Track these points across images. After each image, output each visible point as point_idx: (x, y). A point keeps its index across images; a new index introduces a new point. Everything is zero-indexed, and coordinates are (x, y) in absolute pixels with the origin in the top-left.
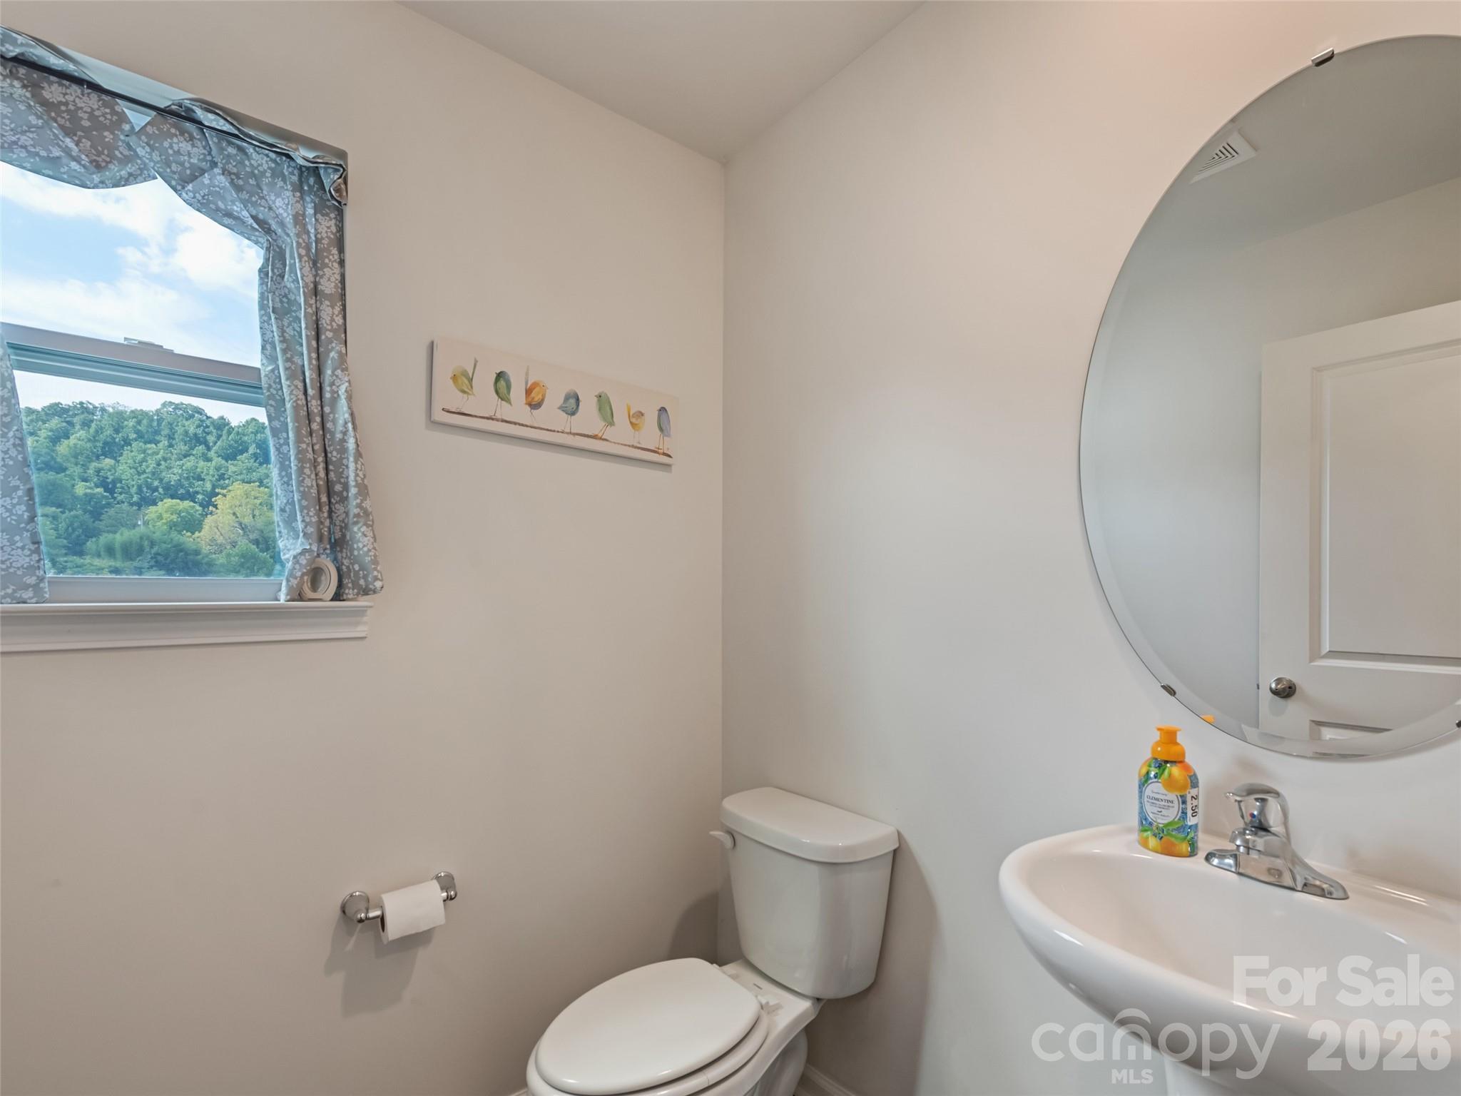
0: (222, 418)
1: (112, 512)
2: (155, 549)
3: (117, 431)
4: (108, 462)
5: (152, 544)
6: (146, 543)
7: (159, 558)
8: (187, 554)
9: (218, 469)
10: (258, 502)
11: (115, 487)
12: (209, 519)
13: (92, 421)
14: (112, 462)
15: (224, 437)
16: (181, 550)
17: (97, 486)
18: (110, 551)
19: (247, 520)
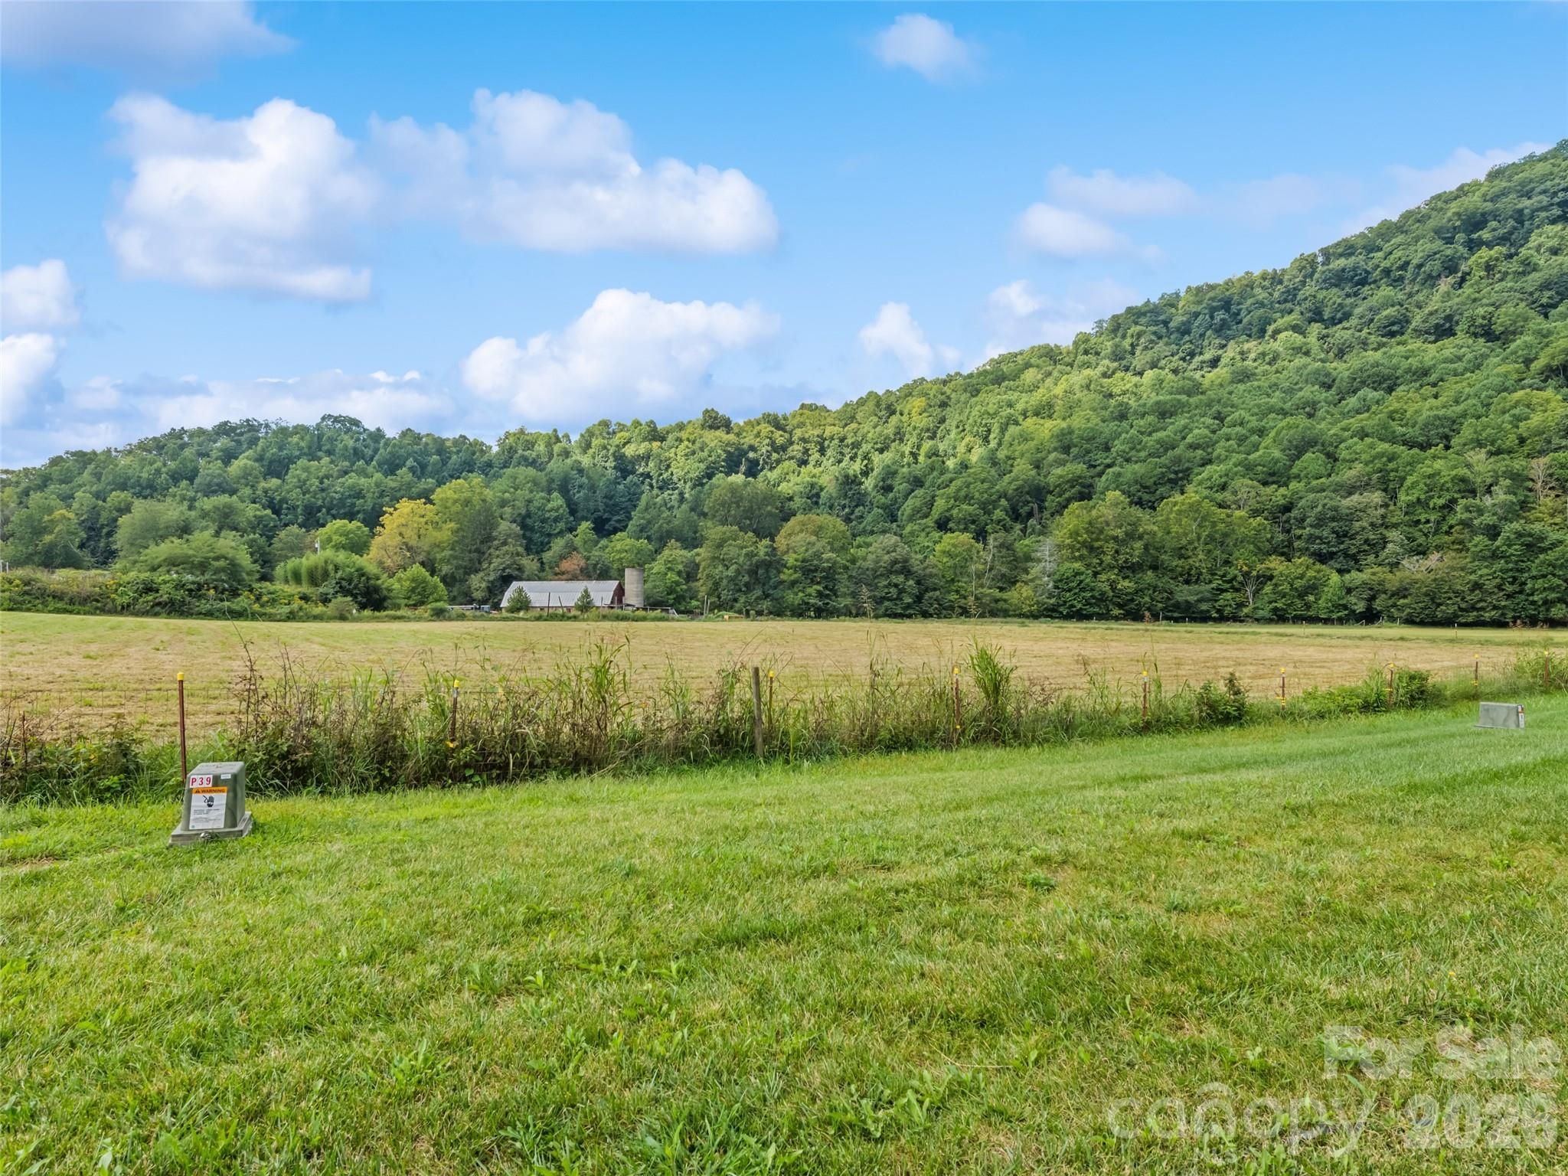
0: (379, 430)
1: (282, 534)
2: (339, 574)
3: (281, 449)
4: (274, 482)
5: (337, 568)
6: (331, 567)
7: (344, 583)
8: (368, 579)
9: (377, 485)
10: (423, 520)
11: (281, 508)
12: (378, 540)
13: (258, 439)
14: (279, 482)
15: (382, 451)
16: (363, 575)
17: (264, 508)
18: (297, 577)
19: (413, 542)
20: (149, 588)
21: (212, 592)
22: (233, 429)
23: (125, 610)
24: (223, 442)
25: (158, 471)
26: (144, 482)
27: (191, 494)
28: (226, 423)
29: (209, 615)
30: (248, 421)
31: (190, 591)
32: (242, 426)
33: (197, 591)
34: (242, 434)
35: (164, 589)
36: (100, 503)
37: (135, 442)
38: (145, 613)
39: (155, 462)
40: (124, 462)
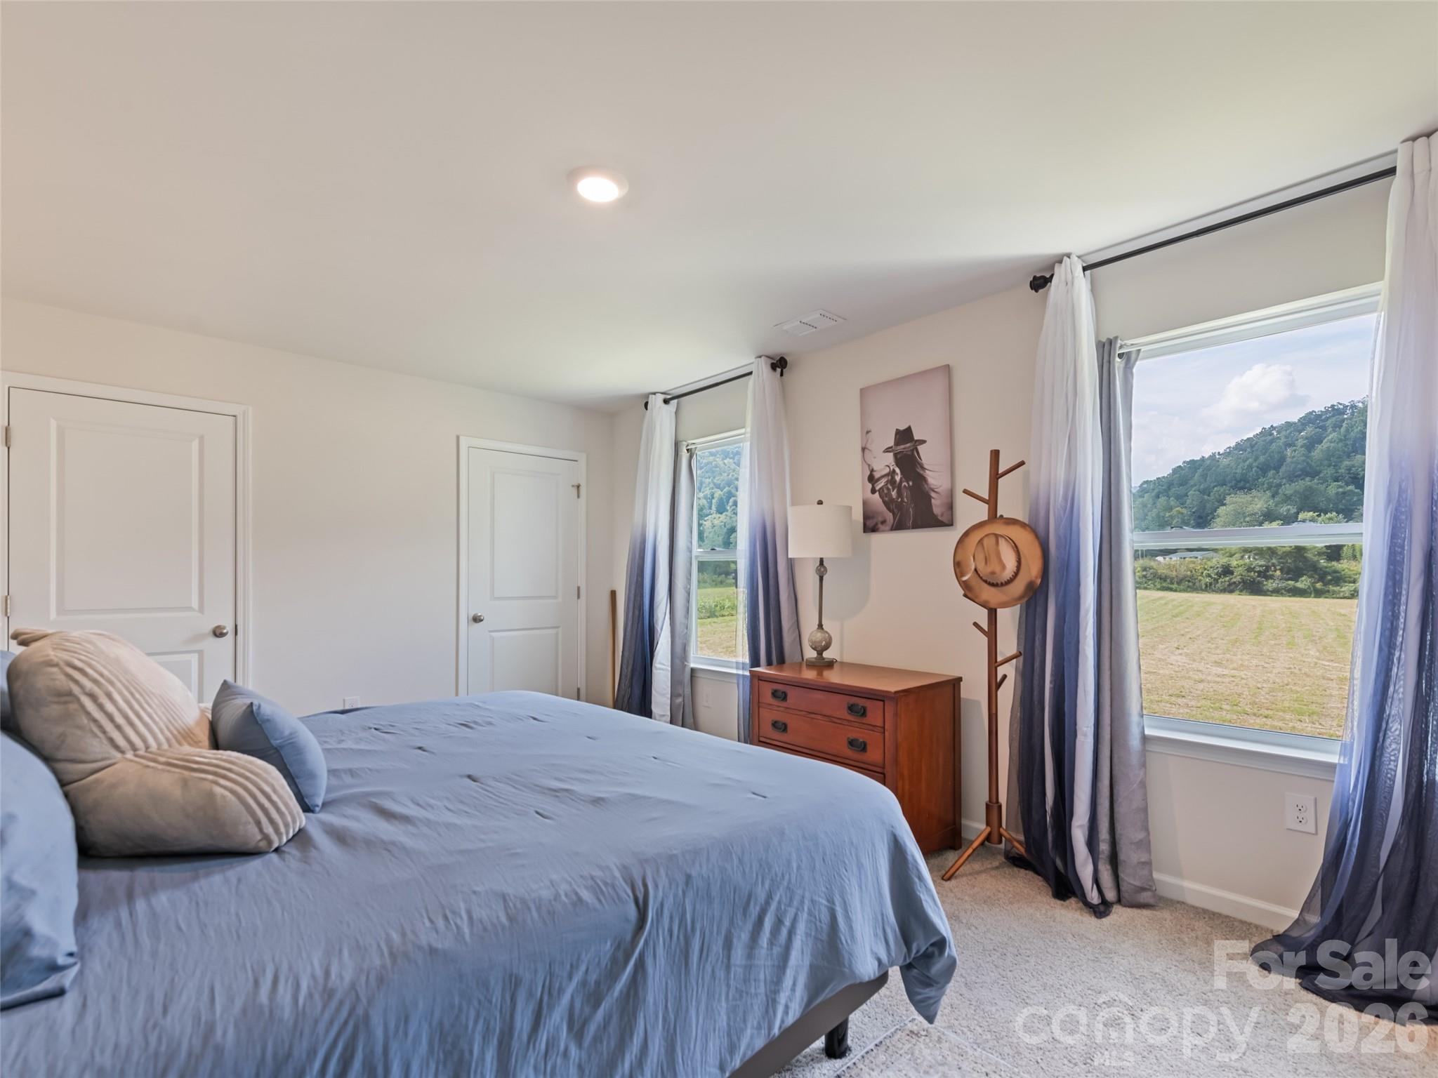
20: (1227, 571)
21: (1278, 573)
22: (1318, 416)
23: (1208, 588)
24: (1309, 431)
25: (1250, 467)
26: (1238, 476)
27: (1277, 481)
28: (1311, 413)
29: (1277, 592)
30: (1333, 406)
31: (1259, 572)
32: (1327, 411)
33: (1265, 574)
34: (1327, 419)
35: (1237, 572)
36: (1206, 497)
37: (1233, 444)
38: (1224, 591)
39: (1248, 459)
40: (1225, 461)
